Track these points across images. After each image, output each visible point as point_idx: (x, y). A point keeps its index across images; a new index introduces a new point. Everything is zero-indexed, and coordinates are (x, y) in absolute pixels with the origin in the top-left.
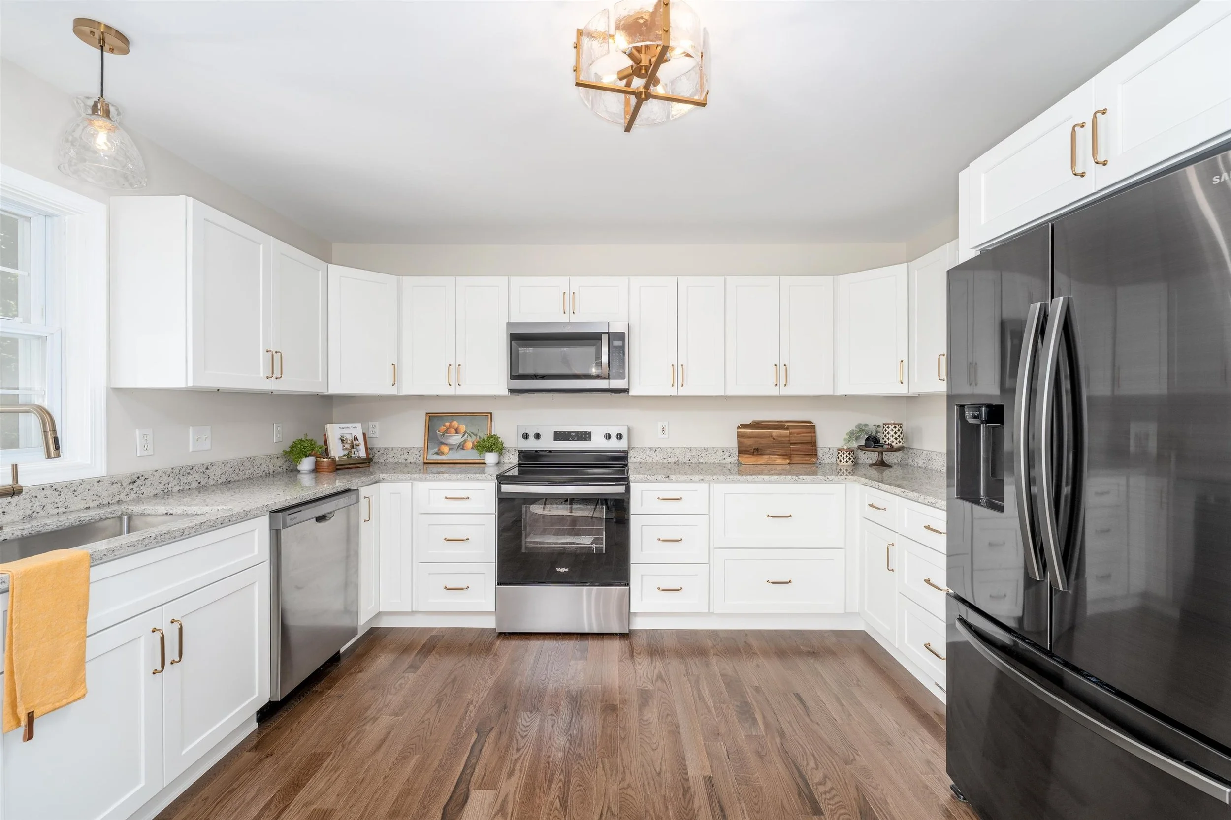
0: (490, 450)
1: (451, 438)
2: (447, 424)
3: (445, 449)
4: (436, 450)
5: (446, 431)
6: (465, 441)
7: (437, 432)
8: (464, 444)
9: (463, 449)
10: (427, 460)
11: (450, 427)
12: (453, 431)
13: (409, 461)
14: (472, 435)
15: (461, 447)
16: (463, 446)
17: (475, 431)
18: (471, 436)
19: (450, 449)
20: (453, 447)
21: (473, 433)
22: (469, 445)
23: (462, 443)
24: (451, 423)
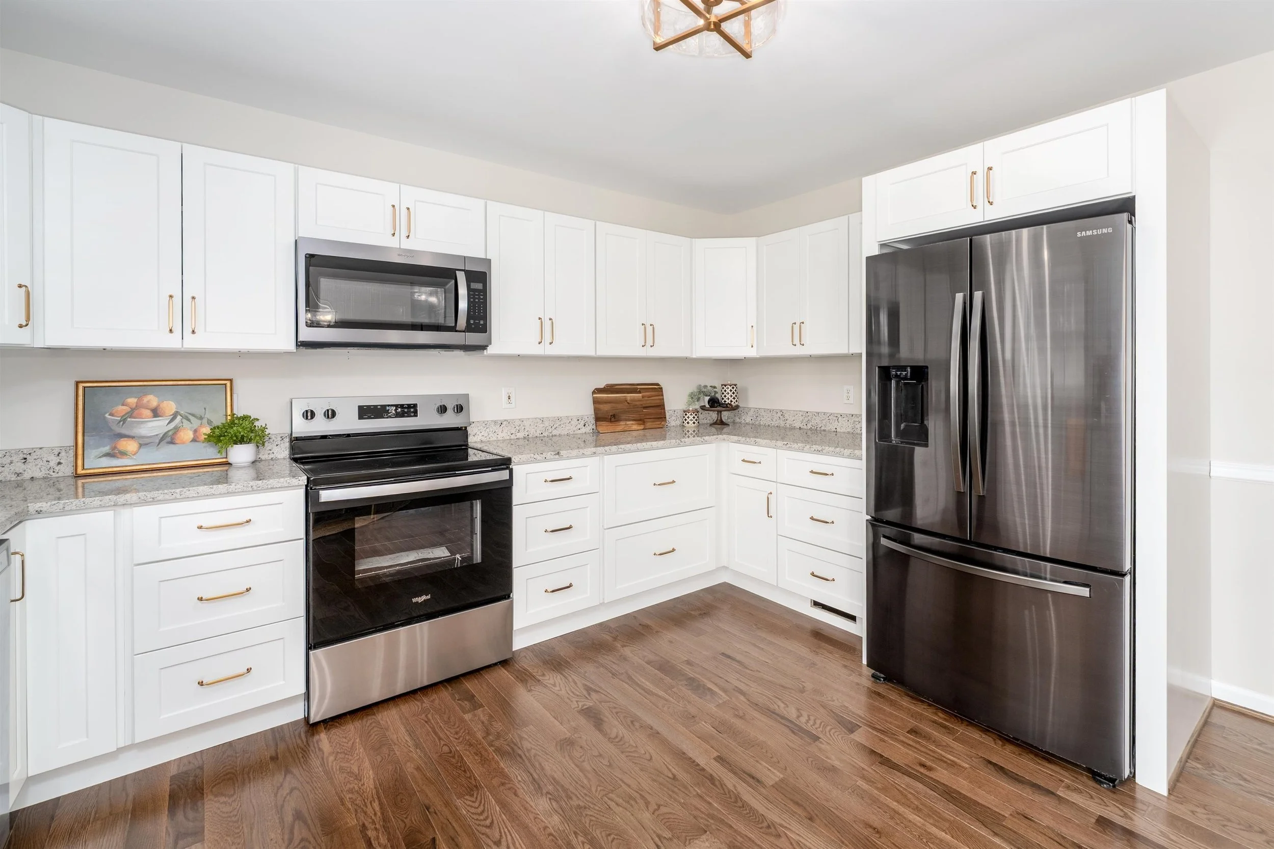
0: (241, 440)
1: (142, 426)
2: (132, 401)
3: (130, 446)
4: (107, 449)
5: (132, 413)
6: (177, 430)
7: (107, 415)
8: (175, 433)
9: (172, 442)
10: (83, 469)
11: (138, 406)
12: (148, 413)
13: (27, 476)
14: (190, 417)
15: (169, 439)
16: (172, 439)
17: (199, 411)
18: (189, 420)
19: (141, 445)
20: (147, 441)
21: (193, 415)
22: (187, 435)
23: (170, 433)
24: (140, 399)
